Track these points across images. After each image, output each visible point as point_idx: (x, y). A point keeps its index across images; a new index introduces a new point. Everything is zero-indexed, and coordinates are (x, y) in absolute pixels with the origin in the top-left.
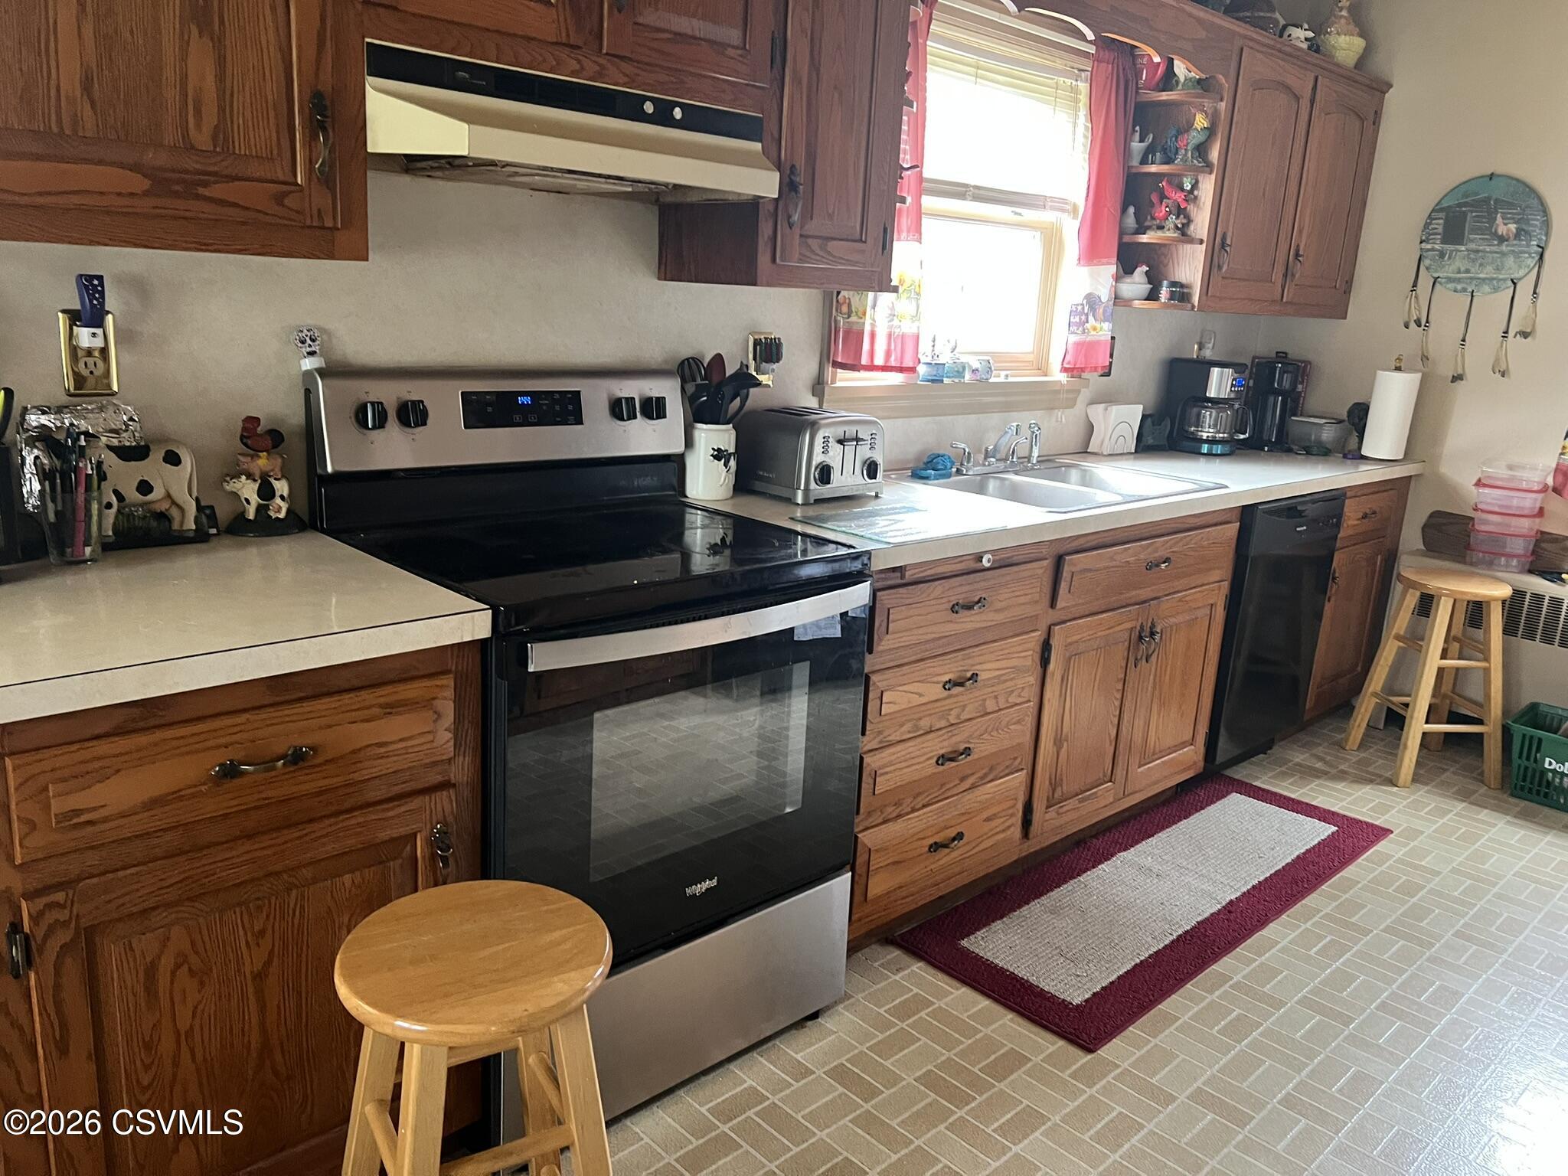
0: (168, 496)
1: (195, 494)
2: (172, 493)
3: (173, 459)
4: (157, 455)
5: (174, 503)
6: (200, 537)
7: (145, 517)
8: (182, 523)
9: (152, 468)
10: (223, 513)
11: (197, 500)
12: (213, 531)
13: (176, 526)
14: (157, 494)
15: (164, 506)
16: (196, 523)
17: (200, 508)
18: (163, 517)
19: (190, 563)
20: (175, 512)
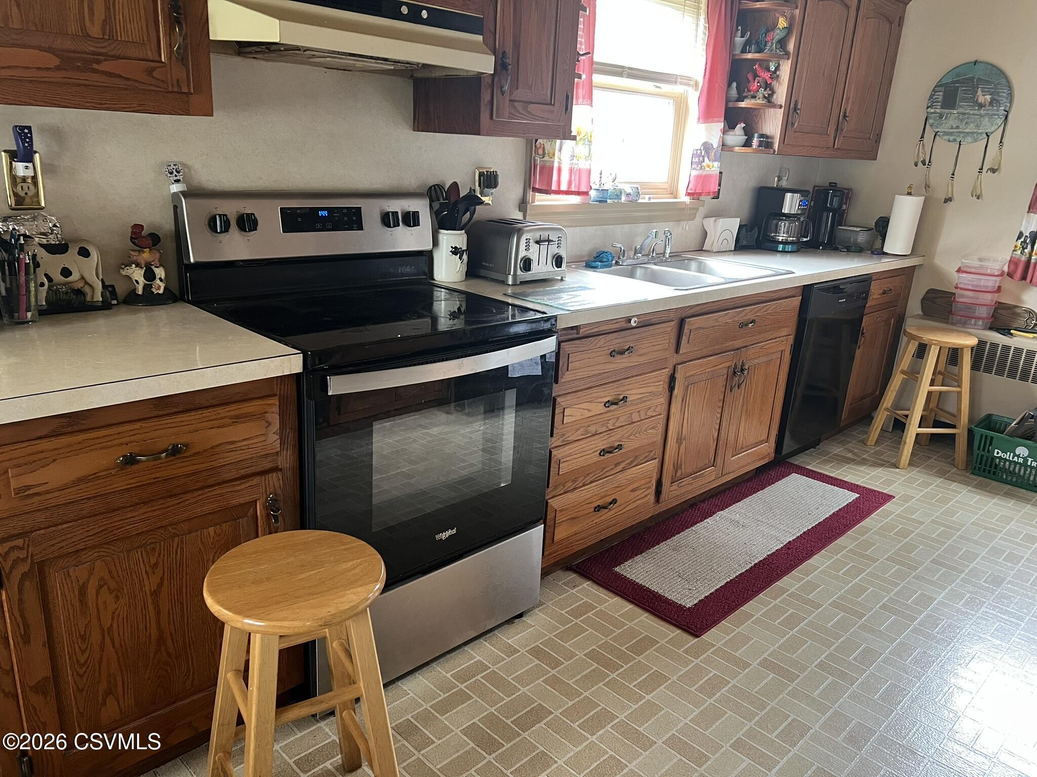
0: (83, 278)
1: (101, 277)
2: (84, 275)
3: (84, 253)
4: (73, 251)
5: (86, 283)
6: (105, 306)
7: (67, 293)
8: (93, 297)
9: (71, 259)
10: (120, 290)
11: (102, 281)
12: (115, 302)
13: (88, 299)
14: (75, 277)
15: (80, 285)
16: (102, 296)
17: (104, 286)
18: (79, 292)
19: (100, 323)
20: (87, 289)
